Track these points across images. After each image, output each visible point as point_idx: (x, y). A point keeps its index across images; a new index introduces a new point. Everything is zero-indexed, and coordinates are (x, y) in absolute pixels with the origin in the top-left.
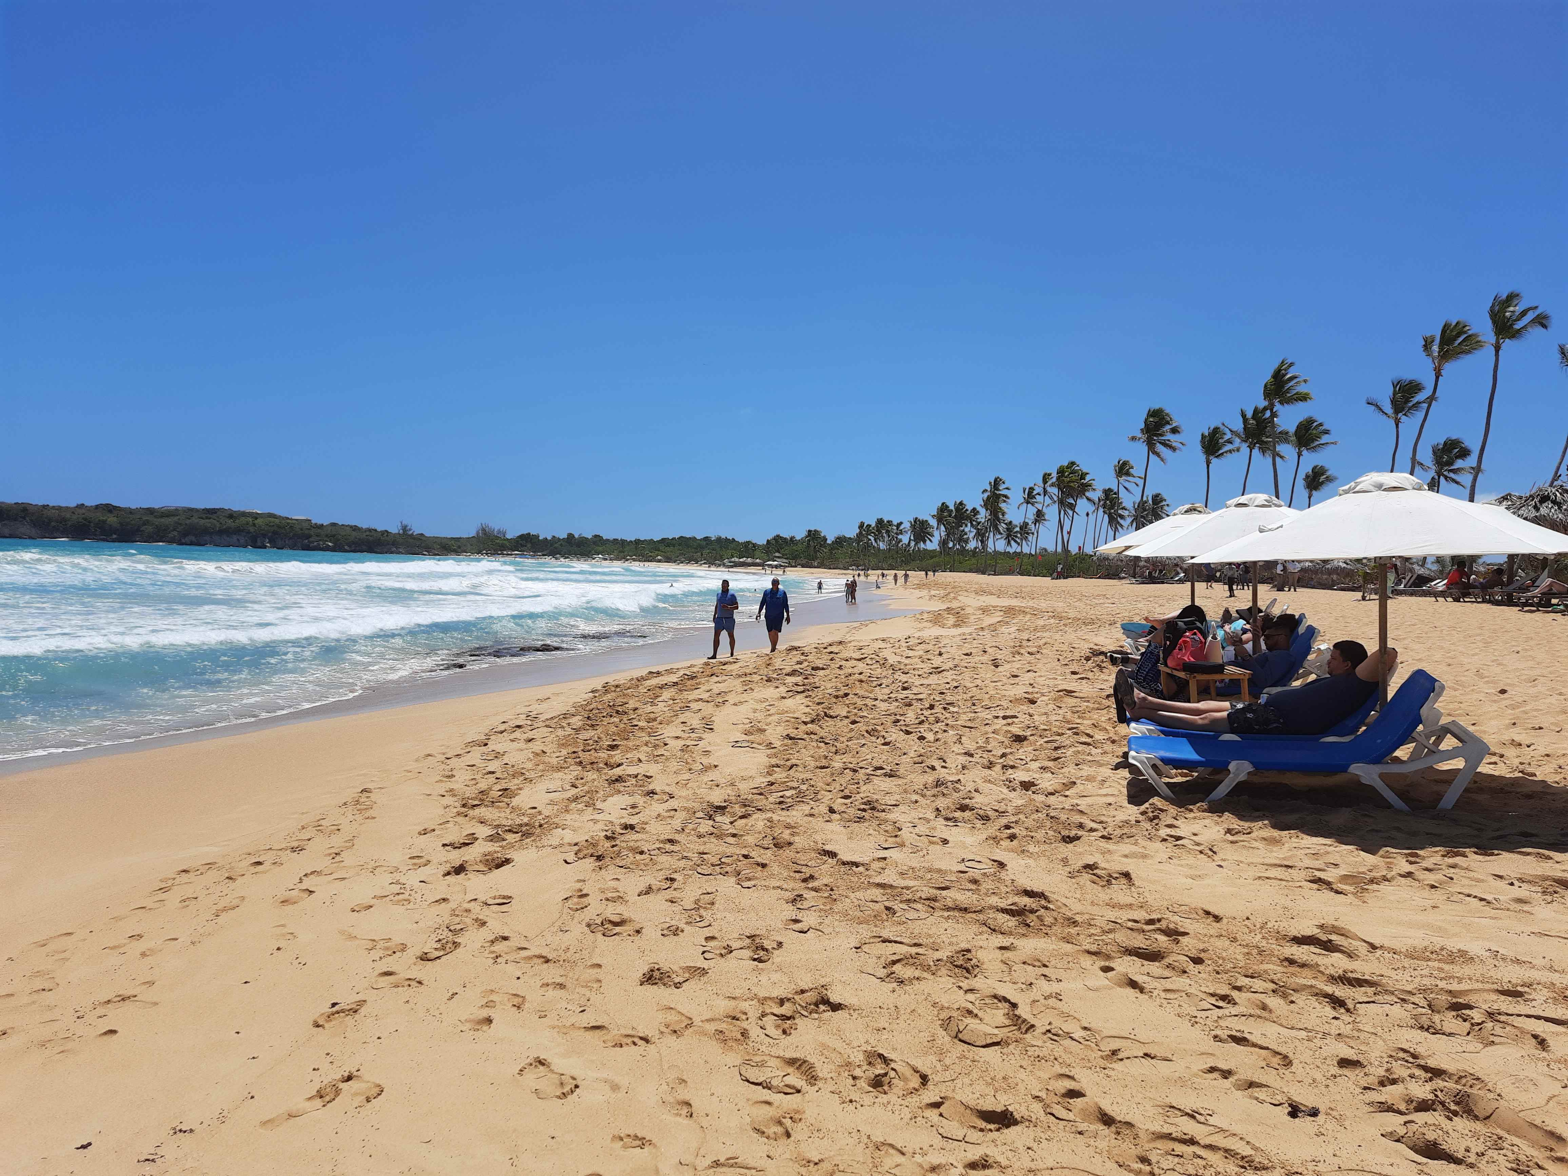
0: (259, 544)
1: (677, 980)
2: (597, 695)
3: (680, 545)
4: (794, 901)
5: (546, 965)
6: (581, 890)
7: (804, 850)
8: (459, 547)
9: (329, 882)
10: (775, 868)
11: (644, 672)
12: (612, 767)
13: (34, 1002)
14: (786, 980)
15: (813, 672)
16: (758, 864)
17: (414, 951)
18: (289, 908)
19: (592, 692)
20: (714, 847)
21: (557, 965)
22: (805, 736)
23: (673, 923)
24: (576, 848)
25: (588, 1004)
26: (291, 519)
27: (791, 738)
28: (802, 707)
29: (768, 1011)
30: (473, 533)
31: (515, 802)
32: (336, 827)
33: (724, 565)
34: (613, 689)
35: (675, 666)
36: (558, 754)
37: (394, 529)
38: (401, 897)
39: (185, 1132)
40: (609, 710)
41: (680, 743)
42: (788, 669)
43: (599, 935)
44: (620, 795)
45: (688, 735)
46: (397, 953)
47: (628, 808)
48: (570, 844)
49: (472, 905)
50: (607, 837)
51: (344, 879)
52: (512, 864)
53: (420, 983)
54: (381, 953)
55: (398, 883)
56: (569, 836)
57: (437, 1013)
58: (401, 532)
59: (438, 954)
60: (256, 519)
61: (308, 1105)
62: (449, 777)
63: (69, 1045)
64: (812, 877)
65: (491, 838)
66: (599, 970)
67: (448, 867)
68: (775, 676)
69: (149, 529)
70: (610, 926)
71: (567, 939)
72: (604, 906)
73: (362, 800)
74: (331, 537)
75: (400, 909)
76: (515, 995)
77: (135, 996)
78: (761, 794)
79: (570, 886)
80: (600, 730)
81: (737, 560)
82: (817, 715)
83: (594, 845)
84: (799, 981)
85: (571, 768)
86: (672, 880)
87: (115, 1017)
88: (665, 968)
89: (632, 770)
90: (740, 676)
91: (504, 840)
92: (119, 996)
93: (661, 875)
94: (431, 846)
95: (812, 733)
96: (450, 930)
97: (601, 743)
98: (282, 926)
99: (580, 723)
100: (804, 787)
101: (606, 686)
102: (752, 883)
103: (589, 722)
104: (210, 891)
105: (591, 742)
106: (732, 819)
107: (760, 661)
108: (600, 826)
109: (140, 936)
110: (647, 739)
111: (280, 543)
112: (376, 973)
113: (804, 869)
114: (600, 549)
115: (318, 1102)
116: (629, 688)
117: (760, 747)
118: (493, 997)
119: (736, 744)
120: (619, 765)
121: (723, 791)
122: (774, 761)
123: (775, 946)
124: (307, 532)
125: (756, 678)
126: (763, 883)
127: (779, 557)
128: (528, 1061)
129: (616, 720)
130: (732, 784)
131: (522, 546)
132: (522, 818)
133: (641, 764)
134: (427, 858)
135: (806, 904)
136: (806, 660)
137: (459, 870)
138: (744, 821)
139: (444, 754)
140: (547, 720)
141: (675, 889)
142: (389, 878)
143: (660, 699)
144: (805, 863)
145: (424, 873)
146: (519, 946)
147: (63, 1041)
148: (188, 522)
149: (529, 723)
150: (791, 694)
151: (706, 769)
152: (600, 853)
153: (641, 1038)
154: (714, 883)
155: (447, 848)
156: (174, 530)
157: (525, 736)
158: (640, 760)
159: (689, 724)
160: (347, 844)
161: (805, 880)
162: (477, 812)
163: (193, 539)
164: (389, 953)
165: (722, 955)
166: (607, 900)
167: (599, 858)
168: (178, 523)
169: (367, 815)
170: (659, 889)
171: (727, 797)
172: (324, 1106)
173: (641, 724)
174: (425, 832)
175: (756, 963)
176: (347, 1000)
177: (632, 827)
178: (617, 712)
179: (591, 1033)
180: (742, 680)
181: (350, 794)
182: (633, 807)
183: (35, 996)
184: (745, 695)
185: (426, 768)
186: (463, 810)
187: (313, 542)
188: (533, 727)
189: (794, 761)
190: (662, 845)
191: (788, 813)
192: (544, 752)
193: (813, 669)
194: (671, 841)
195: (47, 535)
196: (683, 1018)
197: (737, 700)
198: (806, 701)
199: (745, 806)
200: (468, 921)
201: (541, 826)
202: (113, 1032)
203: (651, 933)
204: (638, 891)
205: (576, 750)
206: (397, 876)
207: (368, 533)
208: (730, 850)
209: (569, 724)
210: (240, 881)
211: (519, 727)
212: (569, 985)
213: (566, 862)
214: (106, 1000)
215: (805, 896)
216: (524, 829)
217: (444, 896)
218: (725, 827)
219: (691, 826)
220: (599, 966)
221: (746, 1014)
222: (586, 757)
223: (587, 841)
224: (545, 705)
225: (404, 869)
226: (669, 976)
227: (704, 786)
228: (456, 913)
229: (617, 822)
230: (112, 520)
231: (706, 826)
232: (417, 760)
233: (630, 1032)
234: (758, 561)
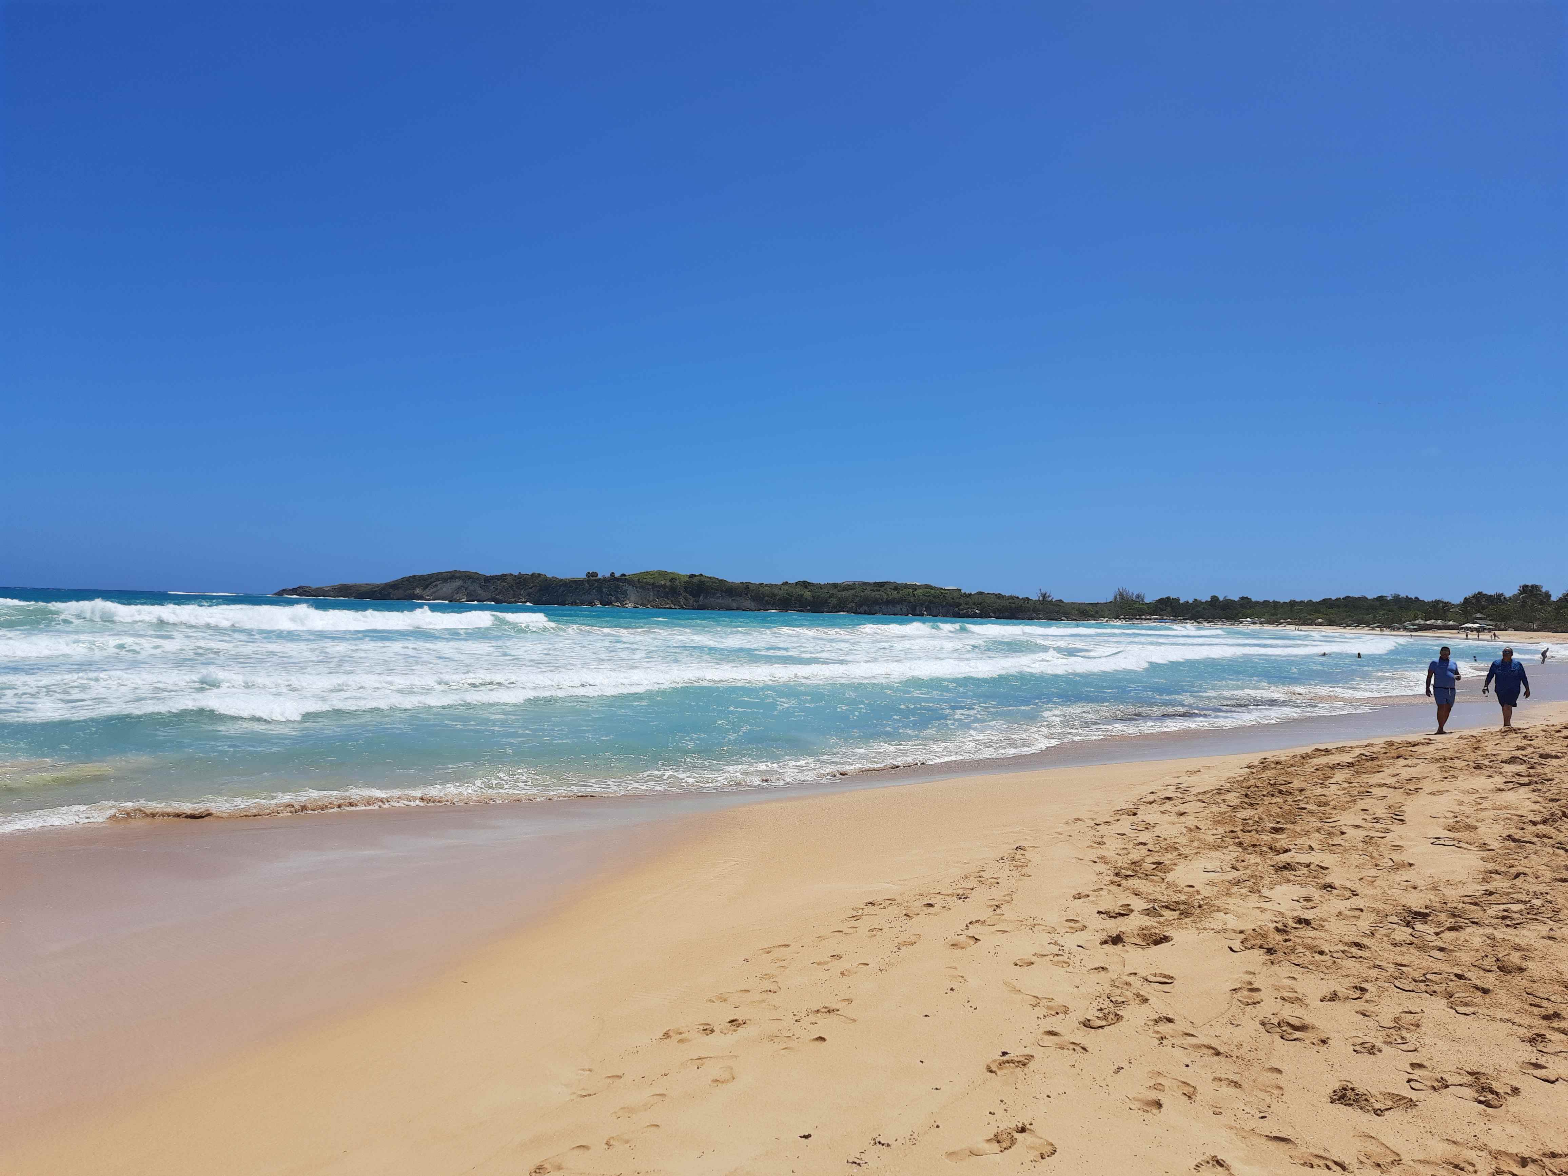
0: (918, 612)
1: (1377, 1106)
2: (1254, 771)
3: (1346, 606)
4: (1532, 1041)
5: (1216, 1058)
6: (1251, 984)
7: (1542, 980)
8: (1097, 612)
9: (993, 933)
10: (1501, 995)
11: (1309, 750)
12: (1278, 853)
13: (764, 1001)
14: (1529, 1137)
15: (1542, 761)
16: (1477, 988)
17: (1079, 1015)
18: (957, 952)
19: (1249, 767)
20: (1412, 957)
21: (1230, 1060)
22: (1535, 839)
23: (1367, 1039)
24: (1242, 936)
25: (1270, 1111)
26: (945, 589)
27: (1514, 840)
28: (1528, 803)
29: (1505, 1169)
30: (1110, 599)
31: (1170, 877)
32: (995, 880)
33: (1405, 629)
34: (1273, 765)
35: (1349, 744)
36: (1214, 832)
37: (1034, 596)
38: (1060, 958)
39: (883, 1145)
40: (1270, 789)
41: (1362, 833)
42: (1505, 755)
43: (1277, 1037)
44: (1290, 884)
45: (1371, 825)
46: (1060, 1015)
47: (1301, 900)
48: (1234, 931)
49: (1131, 979)
50: (1277, 929)
51: (1005, 932)
52: (1171, 943)
53: (1084, 1049)
54: (1044, 1011)
55: (1056, 944)
56: (1232, 922)
57: (1103, 1084)
58: (1041, 598)
59: (1099, 1023)
60: (916, 589)
61: (987, 1146)
62: (1099, 843)
63: (791, 1044)
64: (1557, 1015)
65: (1147, 912)
66: (1279, 1076)
67: (1104, 936)
68: (1486, 762)
69: (834, 601)
70: (1289, 1030)
71: (1239, 1034)
72: (1280, 1006)
73: (1017, 857)
74: (978, 605)
75: (1062, 971)
76: (1184, 1083)
77: (838, 1010)
78: (1476, 904)
79: (1238, 977)
80: (1260, 810)
81: (1422, 622)
82: (1552, 814)
83: (1264, 936)
84: (1548, 1141)
85: (1230, 848)
86: (1363, 990)
87: (825, 1025)
88: (1361, 1090)
89: (1304, 858)
90: (1437, 760)
91: (1161, 916)
92: (826, 1008)
93: (1348, 982)
94: (1086, 911)
95: (1544, 836)
96: (1111, 1001)
97: (1263, 824)
98: (955, 968)
99: (1237, 801)
100: (1537, 902)
101: (1263, 761)
102: (1472, 1009)
103: (1247, 800)
104: (892, 925)
105: (1251, 822)
106: (1438, 930)
107: (1464, 744)
108: (1268, 916)
109: (839, 957)
110: (1319, 825)
111: (935, 611)
112: (1042, 1030)
113: (1544, 1003)
114: (1249, 611)
115: (996, 1147)
116: (1292, 766)
117: (1470, 847)
118: (1161, 1080)
119: (1436, 841)
120: (1286, 851)
121: (1422, 895)
122: (1491, 866)
123: (1509, 1092)
124: (957, 601)
125: (1459, 763)
126: (1486, 1012)
127: (1481, 619)
128: (1205, 1157)
129: (1279, 800)
130: (1435, 888)
131: (1162, 610)
132: (1179, 895)
133: (1313, 853)
134: (1083, 922)
135: (1550, 1048)
136: (1530, 745)
137: (1117, 940)
138: (1453, 934)
139: (1093, 819)
140: (1199, 794)
141: (1367, 1001)
142: (1046, 938)
143: (1332, 781)
144: (1546, 996)
145: (1081, 937)
146: (1186, 1031)
147: (786, 1039)
148: (862, 594)
149: (1179, 795)
150: (1510, 786)
151: (1397, 867)
152: (1271, 946)
153: (1336, 1163)
154: (1418, 1001)
155: (1102, 916)
156: (852, 601)
157: (1177, 809)
158: (1311, 848)
159: (1371, 812)
160: (1007, 898)
161: (1546, 1018)
162: (1130, 882)
163: (866, 608)
164: (1053, 1013)
165: (1434, 1088)
166: (1283, 999)
167: (1270, 951)
168: (855, 596)
169: (1023, 871)
170: (1347, 998)
171: (1428, 903)
172: (1002, 1151)
173: (1310, 807)
174: (1079, 897)
175: (1483, 1106)
176: (1016, 1052)
177: (1307, 922)
178: (1280, 792)
179: (1272, 1145)
180: (1439, 764)
181: (1006, 850)
182: (1307, 899)
183: (765, 996)
184: (1445, 783)
185: (1076, 832)
186: (1116, 879)
187: (962, 610)
188: (1184, 800)
189: (1520, 869)
190: (1346, 948)
191: (1516, 932)
192: (1197, 828)
193: (1541, 756)
194: (1357, 945)
195: (762, 608)
196: (1389, 1152)
197: (1435, 788)
198: (1534, 796)
199: (1455, 916)
200: (1129, 994)
201: (1200, 906)
202: (822, 1039)
203: (1340, 1047)
204: (1320, 995)
205: (1234, 829)
206: (1055, 937)
207: (1010, 601)
208: (1437, 966)
209: (1224, 801)
210: (915, 918)
211: (1169, 799)
212: (1244, 1085)
213: (1231, 949)
214: (816, 1009)
215: (1548, 1036)
216: (1182, 907)
217: (1103, 965)
218: (1429, 938)
219: (1383, 931)
220: (1279, 1071)
221: (1474, 1165)
222: (1246, 838)
223: (1254, 930)
224: (1194, 780)
225: (1062, 931)
226: (1366, 1100)
227: (1396, 886)
228: (1117, 984)
229: (1288, 914)
230: (807, 594)
231: (1402, 934)
232: (1067, 823)
233: (1322, 1153)
234: (1451, 623)
